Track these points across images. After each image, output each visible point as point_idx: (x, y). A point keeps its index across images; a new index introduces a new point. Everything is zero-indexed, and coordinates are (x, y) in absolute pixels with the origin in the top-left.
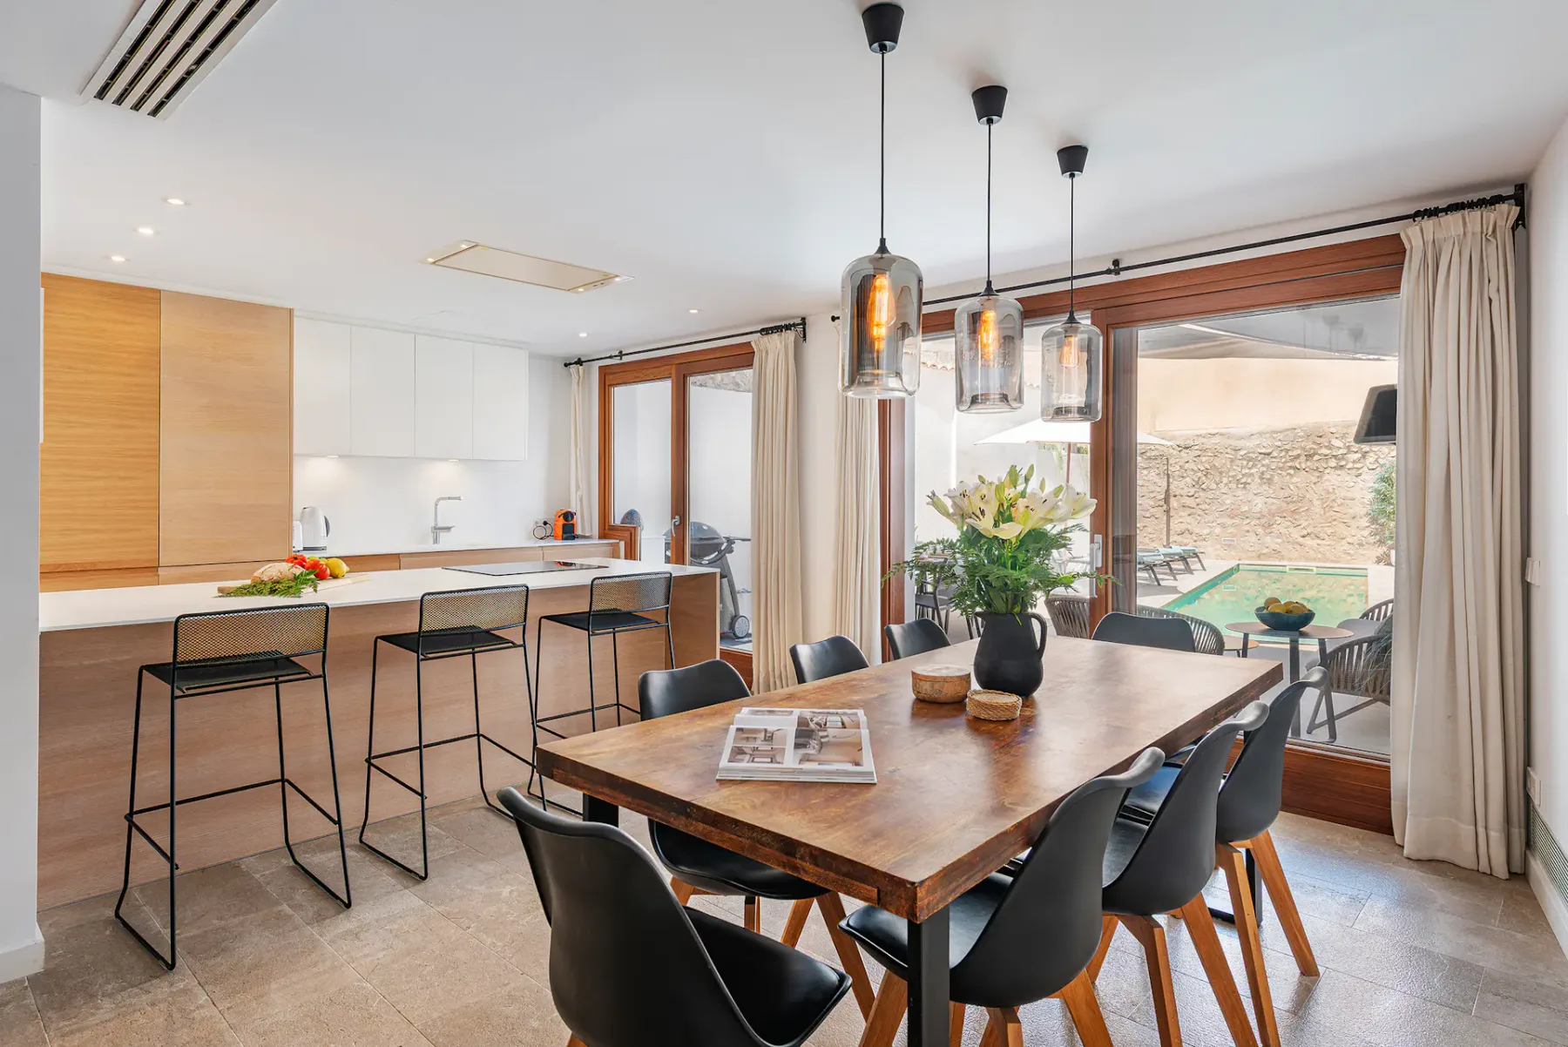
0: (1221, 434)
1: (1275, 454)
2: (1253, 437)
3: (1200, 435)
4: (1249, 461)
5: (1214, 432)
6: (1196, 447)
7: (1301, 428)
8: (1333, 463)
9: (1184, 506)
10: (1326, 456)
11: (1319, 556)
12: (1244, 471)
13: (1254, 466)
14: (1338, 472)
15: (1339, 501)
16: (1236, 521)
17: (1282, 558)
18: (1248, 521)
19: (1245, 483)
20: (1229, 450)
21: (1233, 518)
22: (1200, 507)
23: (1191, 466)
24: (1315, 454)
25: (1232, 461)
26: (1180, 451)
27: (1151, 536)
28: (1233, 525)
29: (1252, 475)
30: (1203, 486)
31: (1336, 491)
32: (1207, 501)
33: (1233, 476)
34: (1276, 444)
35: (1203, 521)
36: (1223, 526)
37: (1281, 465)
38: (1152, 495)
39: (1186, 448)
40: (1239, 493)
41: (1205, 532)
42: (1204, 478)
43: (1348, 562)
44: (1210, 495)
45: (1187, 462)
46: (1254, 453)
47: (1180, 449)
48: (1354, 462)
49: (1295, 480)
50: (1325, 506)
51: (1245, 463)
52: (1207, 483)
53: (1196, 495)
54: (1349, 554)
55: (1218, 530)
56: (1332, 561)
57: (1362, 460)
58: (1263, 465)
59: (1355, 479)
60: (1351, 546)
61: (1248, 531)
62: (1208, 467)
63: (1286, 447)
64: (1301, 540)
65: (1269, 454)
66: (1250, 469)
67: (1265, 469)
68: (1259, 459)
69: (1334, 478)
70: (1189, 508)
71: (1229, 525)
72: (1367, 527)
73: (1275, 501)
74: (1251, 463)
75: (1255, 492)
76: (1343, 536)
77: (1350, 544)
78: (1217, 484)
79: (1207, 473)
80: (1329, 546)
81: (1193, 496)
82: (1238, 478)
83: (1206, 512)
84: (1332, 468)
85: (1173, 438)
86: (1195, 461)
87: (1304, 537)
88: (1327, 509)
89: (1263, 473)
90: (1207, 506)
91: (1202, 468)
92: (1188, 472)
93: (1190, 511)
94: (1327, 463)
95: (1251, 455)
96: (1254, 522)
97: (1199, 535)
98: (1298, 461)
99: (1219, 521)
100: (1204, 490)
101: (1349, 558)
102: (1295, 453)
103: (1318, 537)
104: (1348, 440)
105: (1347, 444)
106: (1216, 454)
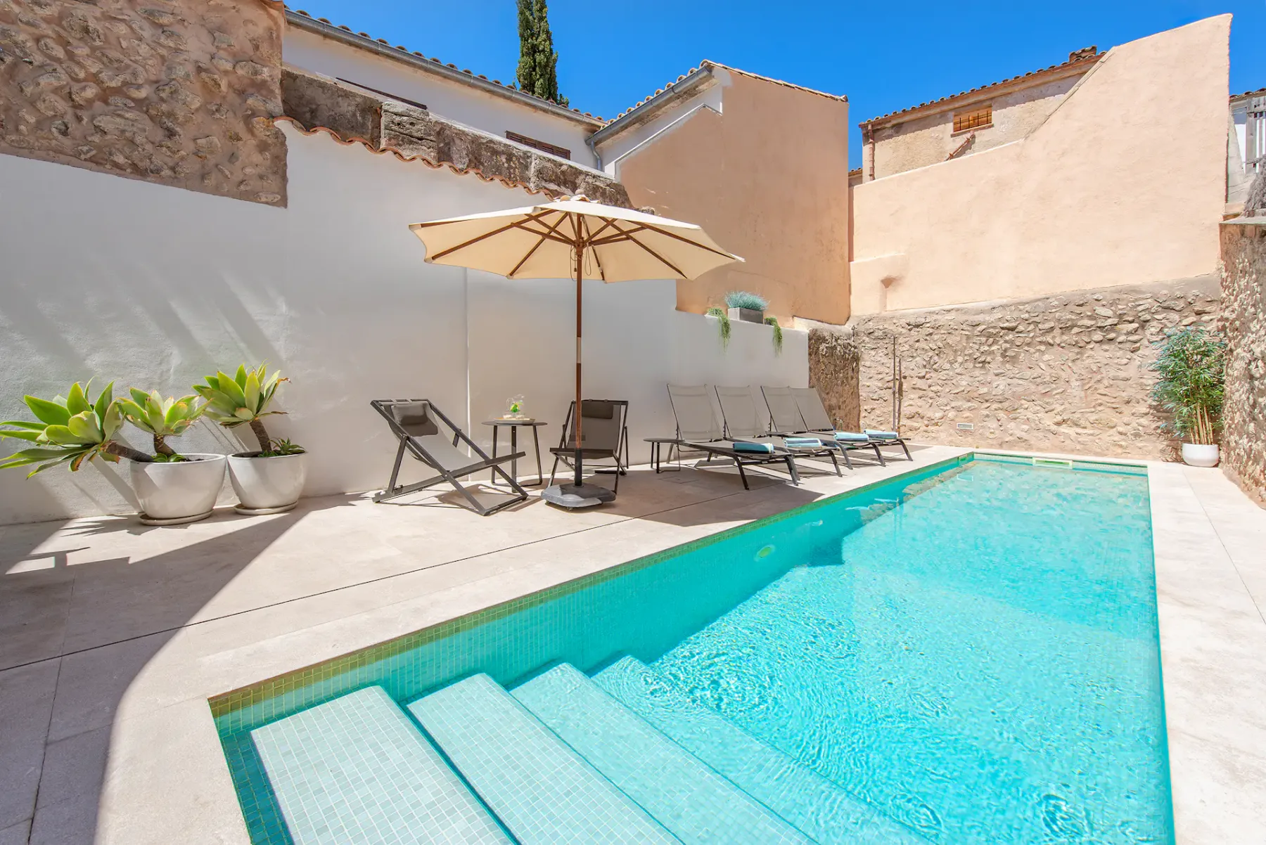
0: (958, 310)
1: (1021, 328)
2: (995, 311)
3: (933, 313)
4: (989, 337)
5: (949, 307)
6: (928, 325)
7: (1054, 297)
8: (1098, 336)
9: (914, 388)
10: (1088, 327)
11: (1080, 447)
12: (983, 348)
13: (995, 342)
14: (1105, 347)
15: (1106, 382)
16: (974, 404)
17: (1029, 448)
18: (988, 404)
19: (984, 362)
20: (964, 327)
21: (969, 401)
22: (932, 388)
23: (922, 345)
24: (1072, 327)
25: (968, 337)
26: (910, 330)
27: (879, 419)
28: (970, 409)
29: (993, 352)
30: (934, 367)
31: (1102, 370)
32: (940, 382)
33: (970, 355)
34: (1024, 316)
35: (935, 404)
36: (959, 410)
37: (1029, 340)
38: (880, 376)
39: (917, 326)
40: (977, 372)
41: (938, 415)
42: (936, 358)
43: (1116, 456)
44: (942, 375)
45: (918, 341)
46: (994, 327)
47: (910, 327)
48: (1129, 333)
49: (1046, 357)
50: (1087, 387)
51: (984, 339)
52: (940, 363)
53: (927, 376)
54: (1121, 446)
55: (951, 414)
56: (1096, 454)
57: (1140, 331)
58: (1006, 342)
59: (1129, 355)
60: (1123, 437)
61: (988, 416)
62: (941, 345)
63: (1037, 319)
64: (1054, 428)
65: (1012, 329)
66: (990, 346)
67: (1008, 346)
68: (1001, 334)
69: (1099, 354)
70: (920, 389)
71: (964, 409)
72: (1147, 414)
73: (1021, 382)
74: (991, 340)
75: (996, 372)
76: (1112, 425)
77: (1121, 433)
78: (951, 363)
79: (939, 352)
80: (1092, 435)
81: (924, 377)
82: (975, 357)
83: (938, 394)
84: (1097, 342)
85: (903, 316)
86: (926, 340)
87: (1058, 424)
88: (1089, 391)
89: (1006, 350)
90: (940, 388)
91: (935, 347)
92: (919, 352)
93: (921, 393)
94: (1090, 336)
95: (991, 330)
96: (995, 406)
97: (930, 419)
98: (1052, 335)
99: (953, 404)
100: (936, 370)
101: (1120, 451)
102: (1047, 326)
103: (1077, 425)
104: (1120, 307)
105: (1119, 313)
106: (951, 331)
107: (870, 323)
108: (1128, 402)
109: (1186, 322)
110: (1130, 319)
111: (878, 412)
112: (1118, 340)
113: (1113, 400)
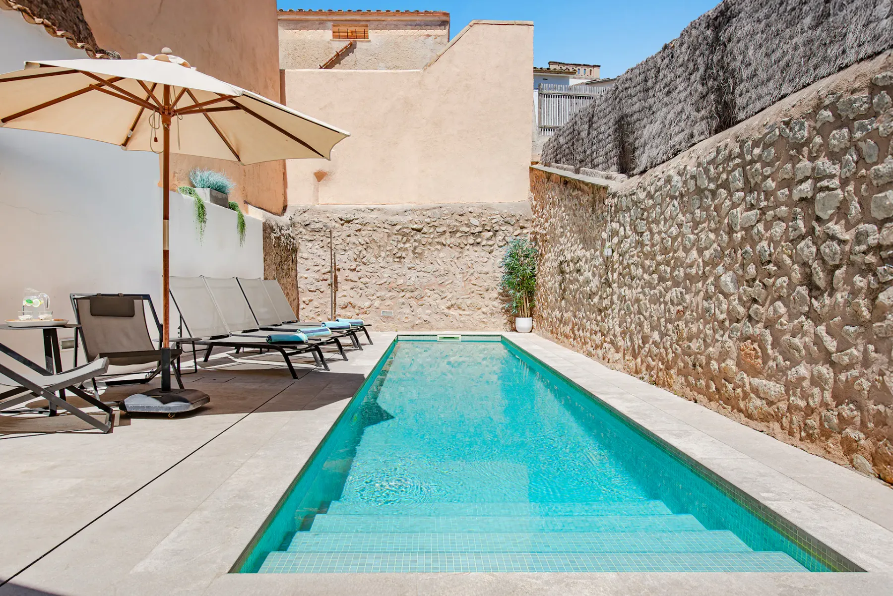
0: (380, 210)
1: (425, 230)
2: (406, 214)
3: (360, 210)
4: (403, 236)
5: (372, 207)
6: (357, 221)
7: (446, 206)
8: (471, 240)
9: (347, 280)
10: (466, 233)
11: (461, 325)
12: (401, 245)
13: (408, 241)
14: (475, 248)
15: (476, 275)
16: (394, 293)
17: (431, 328)
18: (403, 294)
19: (400, 257)
20: (386, 226)
21: (390, 291)
22: (361, 280)
23: (353, 239)
24: (457, 231)
25: (389, 236)
26: (342, 225)
27: (317, 310)
28: (392, 298)
29: (406, 249)
30: (364, 260)
31: (474, 266)
32: (368, 274)
33: (390, 251)
34: (426, 220)
35: (364, 294)
36: (383, 299)
37: (430, 240)
38: (317, 268)
39: (348, 222)
40: (396, 266)
41: (367, 304)
42: (364, 252)
43: (482, 330)
44: (369, 268)
45: (349, 236)
46: (407, 228)
47: (342, 222)
48: (488, 239)
49: (441, 255)
50: (465, 279)
51: (400, 237)
52: (369, 256)
53: (358, 269)
54: (484, 322)
55: (377, 303)
56: (471, 330)
57: (493, 238)
58: (415, 241)
59: (488, 255)
60: (485, 316)
61: (403, 304)
62: (368, 241)
63: (435, 224)
64: (446, 311)
65: (419, 230)
66: (404, 243)
67: (417, 244)
68: (412, 234)
69: (472, 254)
70: (352, 281)
71: (387, 298)
72: (497, 298)
73: (425, 274)
74: (405, 238)
75: (409, 266)
76: (479, 307)
77: (484, 313)
78: (377, 258)
79: (367, 246)
80: (468, 315)
81: (355, 270)
82: (394, 252)
83: (367, 285)
84: (471, 245)
85: (335, 211)
86: (356, 235)
87: (449, 308)
88: (466, 282)
89: (415, 248)
90: (367, 279)
91: (363, 242)
92: (350, 245)
93: (352, 284)
94: (467, 240)
95: (404, 230)
96: (408, 295)
97: (360, 308)
98: (444, 237)
99: (378, 294)
100: (364, 264)
101: (483, 326)
102: (441, 230)
103: (459, 308)
104: (483, 219)
105: (482, 223)
106: (375, 228)
107: (305, 214)
108: (487, 290)
109: (516, 233)
110: (489, 228)
111: (315, 303)
112: (483, 244)
113: (480, 289)
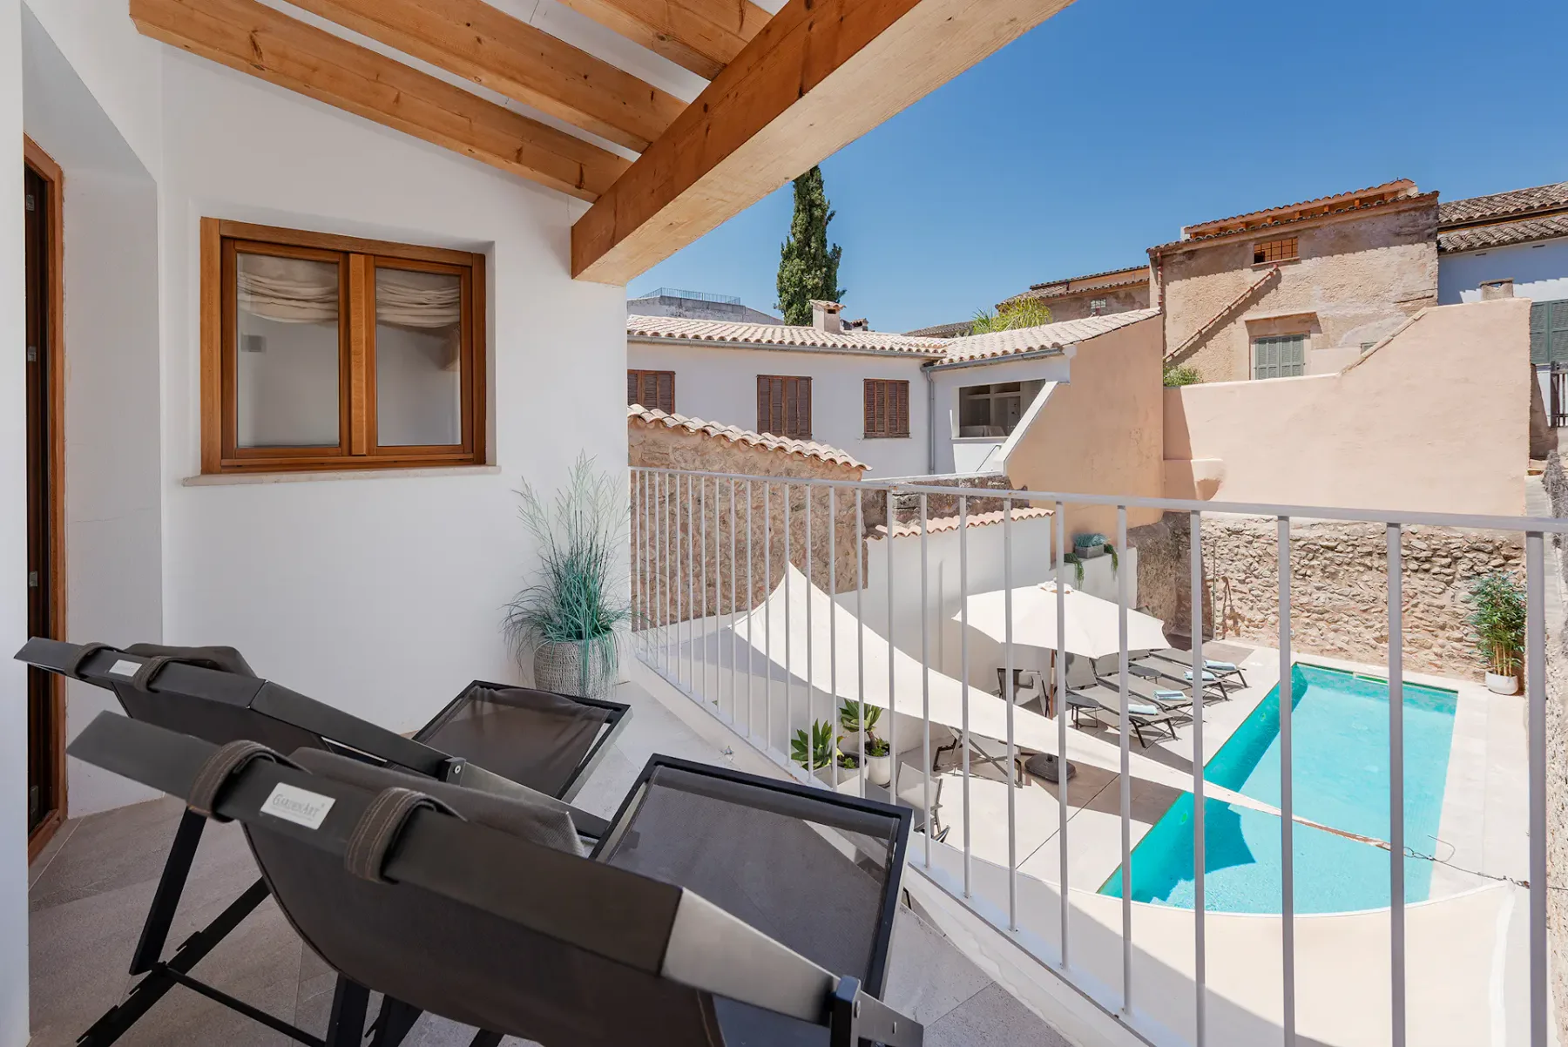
1: (1338, 548)
2: (1314, 527)
3: (1252, 520)
4: (1309, 552)
6: (1248, 532)
8: (1413, 565)
9: (1234, 590)
10: (1406, 556)
12: (1302, 562)
14: (1421, 575)
15: (1421, 607)
16: (1296, 612)
18: (1308, 614)
19: (1305, 575)
22: (1252, 592)
23: (1243, 550)
26: (1229, 535)
29: (1313, 566)
30: (1255, 573)
31: (1418, 596)
32: (1259, 587)
34: (1339, 538)
35: (1255, 607)
37: (1348, 560)
39: (1240, 533)
40: (1298, 583)
41: (1260, 617)
42: (1256, 564)
44: (1264, 581)
45: (1238, 547)
46: (1315, 544)
47: (1232, 532)
48: (1442, 566)
49: (1365, 578)
50: (1404, 609)
51: (1304, 553)
52: (1260, 570)
53: (1250, 581)
54: (1436, 665)
55: (1273, 620)
56: (1413, 670)
57: (1453, 566)
58: (1325, 559)
59: (1442, 585)
60: (1437, 657)
61: (1308, 624)
62: (1261, 553)
63: (1356, 543)
64: (1373, 642)
65: (1332, 549)
66: (1308, 560)
67: (1328, 562)
68: (1321, 551)
69: (1415, 582)
70: (1238, 592)
72: (1459, 639)
73: (1341, 597)
74: (1311, 555)
75: (1318, 585)
76: (1429, 645)
77: (1436, 655)
78: (1271, 571)
79: (1260, 559)
81: (1244, 581)
82: (1295, 569)
83: (1259, 599)
84: (1411, 570)
85: (1221, 520)
86: (1246, 547)
87: (1377, 639)
88: (1406, 613)
89: (1325, 567)
90: (1258, 593)
91: (1254, 554)
92: (1239, 557)
93: (1241, 596)
94: (1406, 564)
95: (1310, 546)
96: (1315, 616)
97: (1250, 621)
98: (1369, 558)
99: (1274, 610)
100: (1256, 577)
101: (1435, 669)
102: (1366, 549)
104: (1434, 542)
105: (1433, 547)
106: (1271, 541)
108: (1442, 627)
109: (1496, 563)
110: (1444, 554)
112: (1433, 571)
113: (1428, 624)
